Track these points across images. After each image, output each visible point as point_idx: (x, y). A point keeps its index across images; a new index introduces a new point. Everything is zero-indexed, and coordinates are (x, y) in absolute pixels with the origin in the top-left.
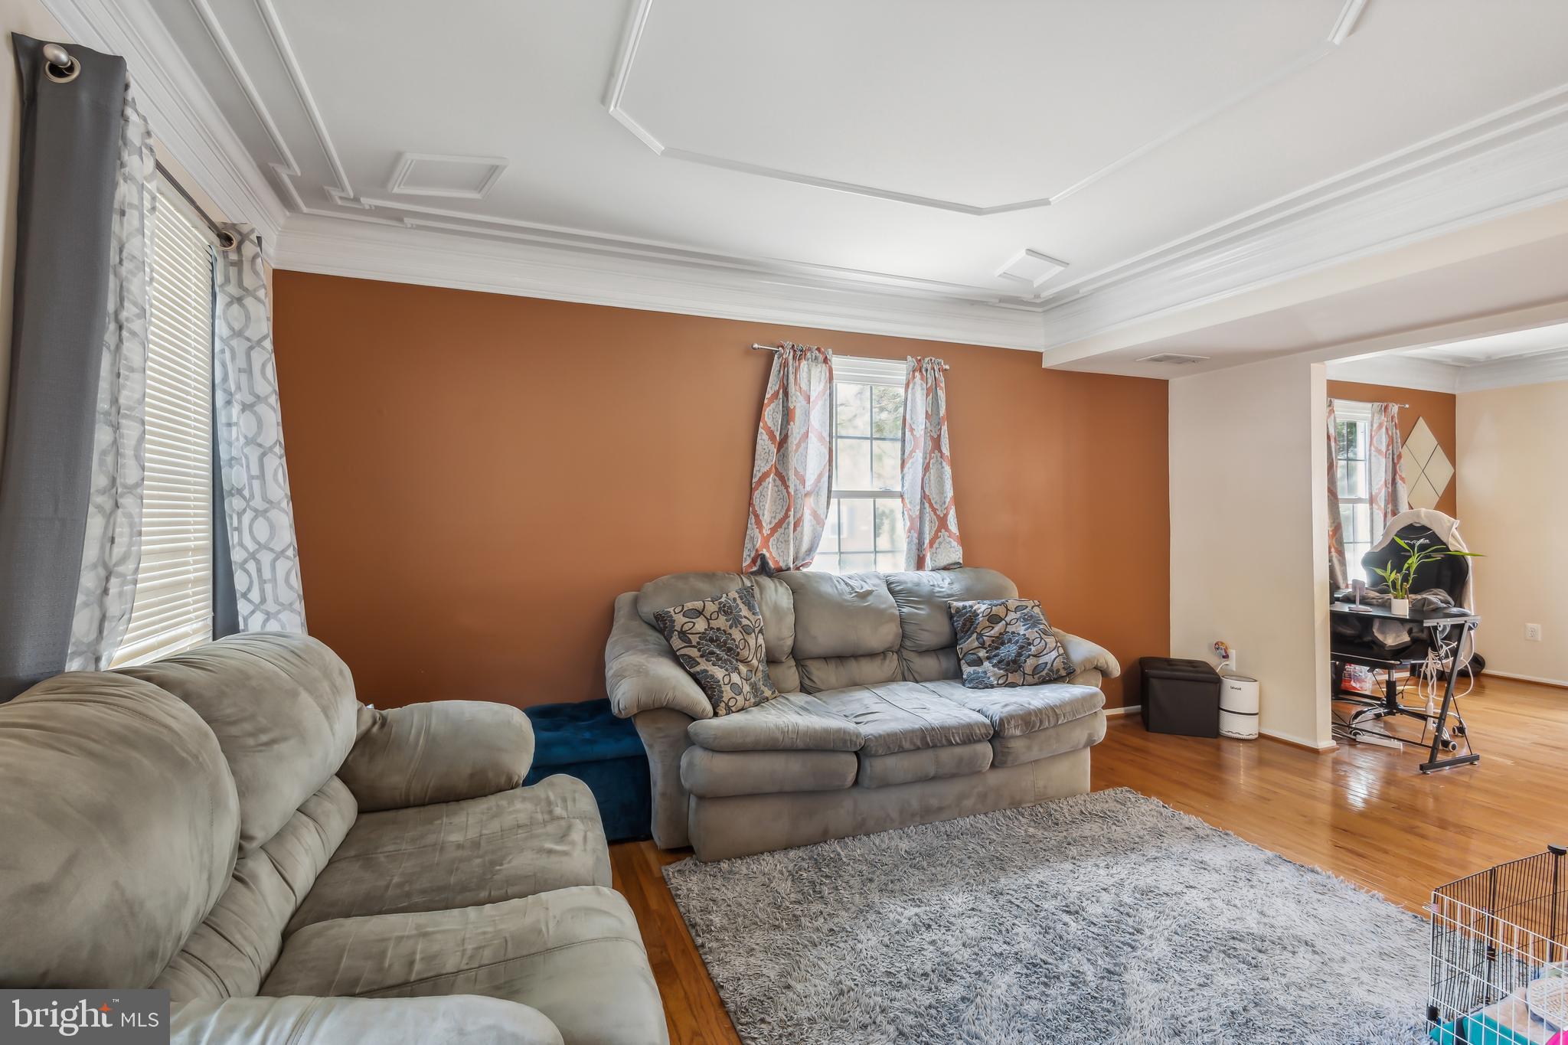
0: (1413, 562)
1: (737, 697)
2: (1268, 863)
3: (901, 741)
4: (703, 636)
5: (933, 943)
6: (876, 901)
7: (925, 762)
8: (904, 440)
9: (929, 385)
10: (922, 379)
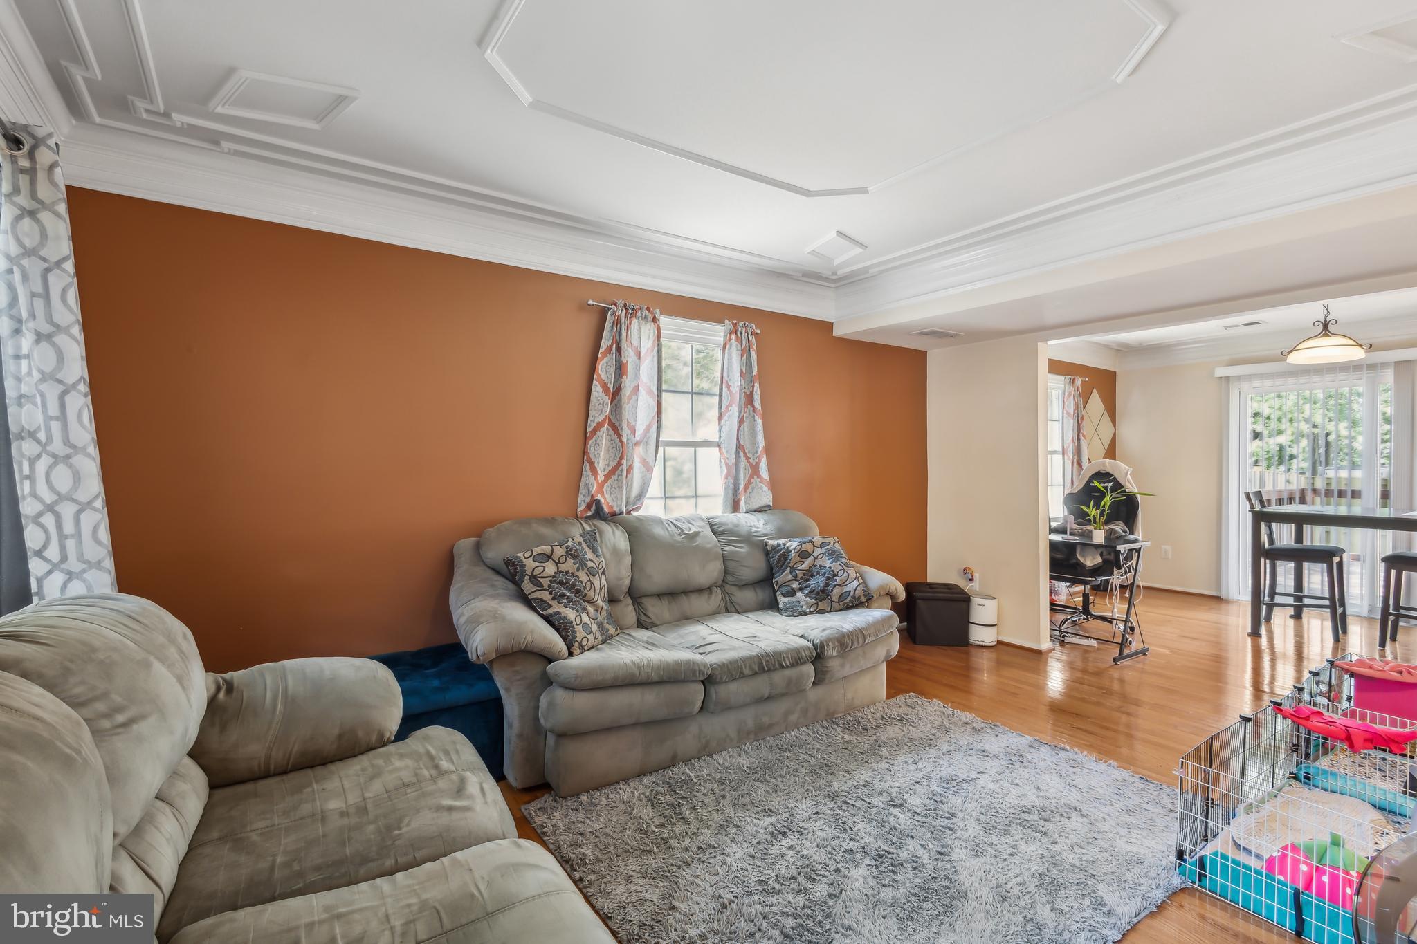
0: (1107, 501)
1: (588, 636)
2: (1031, 746)
3: (742, 668)
4: (553, 579)
5: (791, 848)
6: (733, 815)
7: (761, 685)
8: (722, 396)
9: (744, 346)
10: (737, 341)
